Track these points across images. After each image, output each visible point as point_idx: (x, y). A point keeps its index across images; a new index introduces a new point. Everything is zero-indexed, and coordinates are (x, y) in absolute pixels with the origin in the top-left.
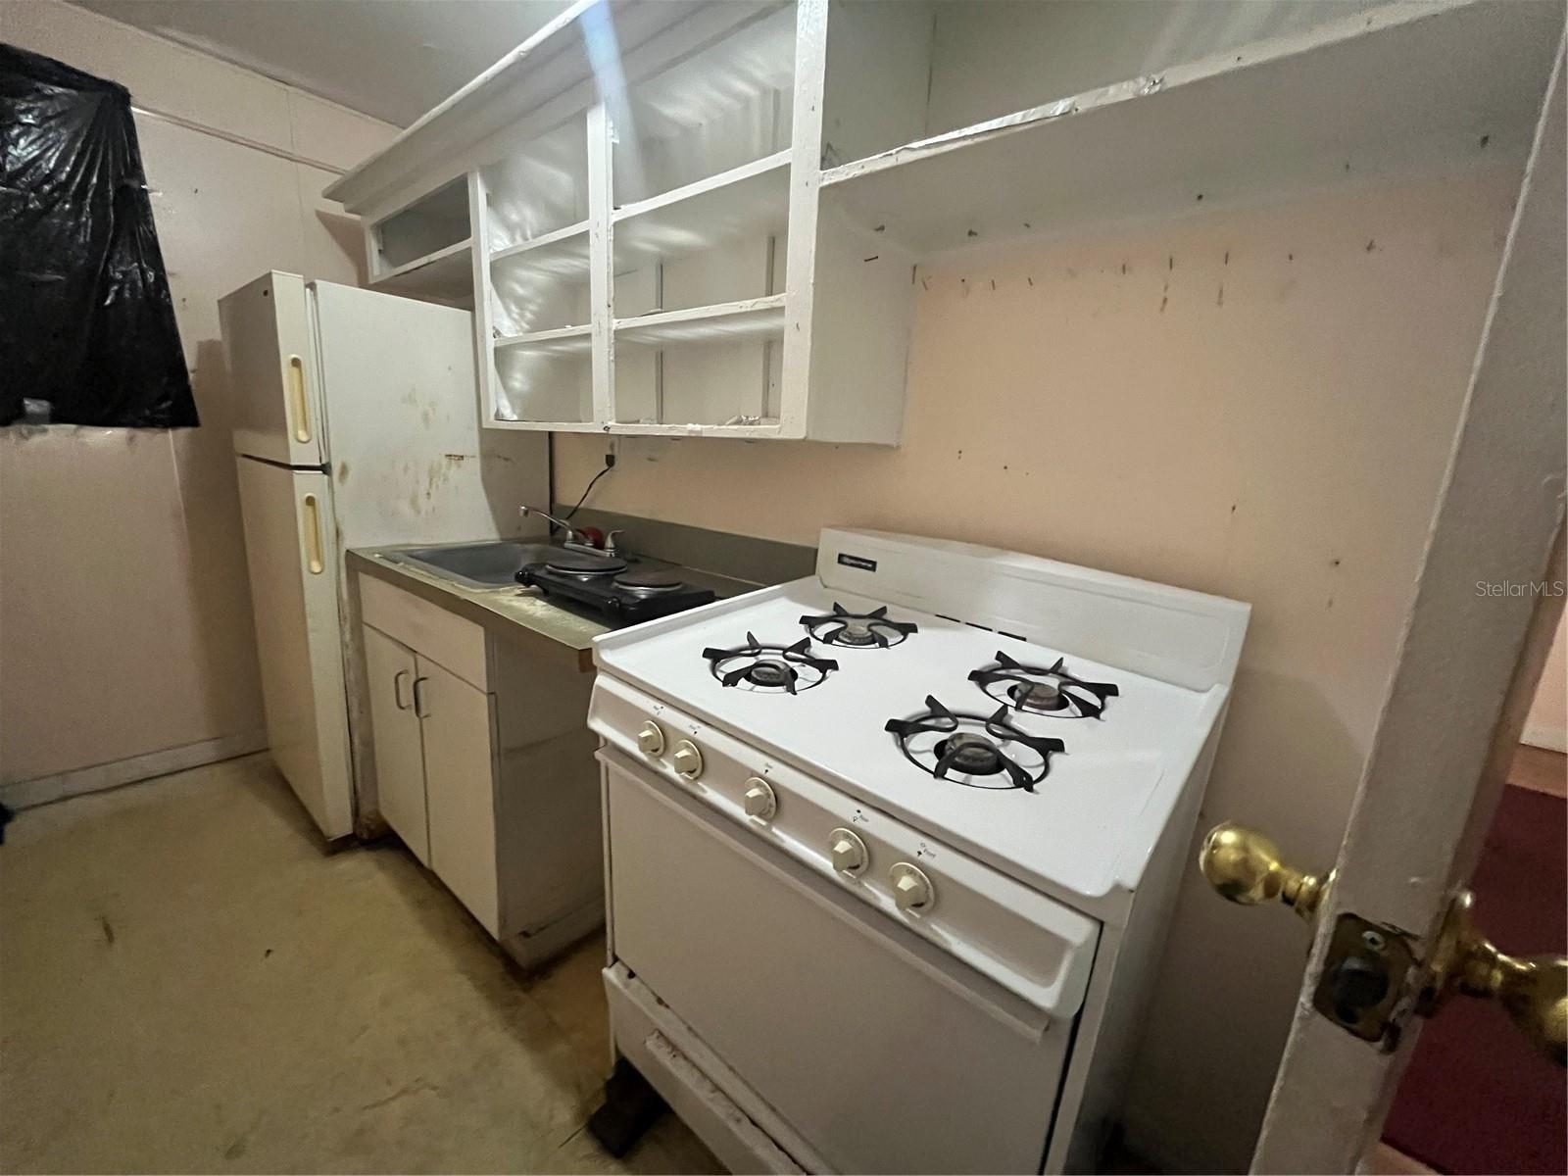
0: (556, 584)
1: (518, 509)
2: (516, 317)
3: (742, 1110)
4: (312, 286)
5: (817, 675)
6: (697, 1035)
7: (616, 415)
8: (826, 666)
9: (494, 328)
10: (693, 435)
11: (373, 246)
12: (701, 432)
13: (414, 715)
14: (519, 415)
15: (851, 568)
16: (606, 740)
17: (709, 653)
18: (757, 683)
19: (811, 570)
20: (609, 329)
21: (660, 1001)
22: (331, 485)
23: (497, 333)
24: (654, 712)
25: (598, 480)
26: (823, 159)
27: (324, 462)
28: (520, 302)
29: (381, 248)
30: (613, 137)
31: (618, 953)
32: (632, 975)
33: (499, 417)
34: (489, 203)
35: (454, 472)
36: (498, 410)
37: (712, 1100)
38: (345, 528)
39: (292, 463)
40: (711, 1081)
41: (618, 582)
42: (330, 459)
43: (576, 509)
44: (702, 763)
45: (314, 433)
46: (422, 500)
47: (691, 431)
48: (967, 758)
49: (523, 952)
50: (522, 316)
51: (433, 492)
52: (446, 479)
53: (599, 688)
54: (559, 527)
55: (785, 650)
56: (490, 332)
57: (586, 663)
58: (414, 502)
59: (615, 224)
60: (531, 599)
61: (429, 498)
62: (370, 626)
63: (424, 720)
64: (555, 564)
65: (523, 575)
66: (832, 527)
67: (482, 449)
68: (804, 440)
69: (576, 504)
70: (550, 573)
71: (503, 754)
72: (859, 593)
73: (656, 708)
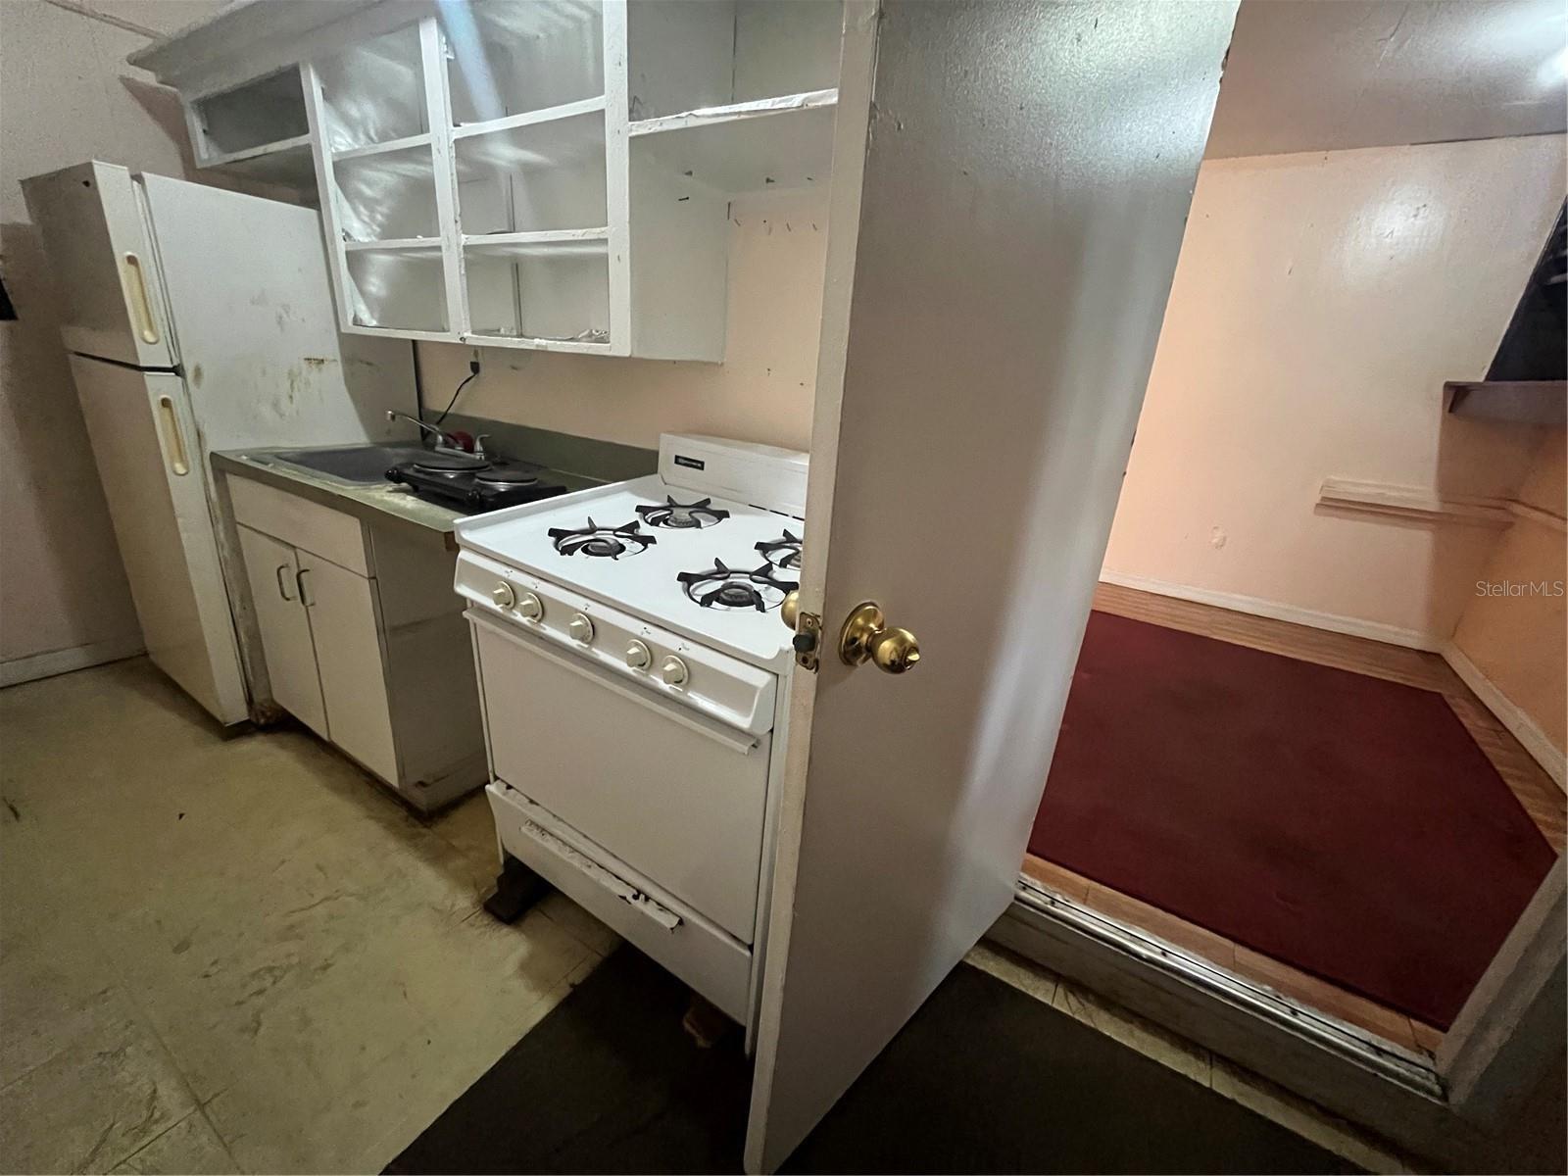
0: (423, 481)
1: (385, 414)
2: (367, 219)
3: (591, 860)
4: (137, 178)
5: (639, 546)
6: (560, 820)
7: (472, 326)
8: (647, 541)
9: (343, 230)
10: (540, 348)
11: (196, 125)
12: (546, 347)
13: (301, 604)
14: (379, 321)
15: (684, 467)
16: (472, 602)
17: (552, 532)
18: (592, 554)
19: (654, 470)
20: (458, 245)
21: (532, 802)
22: (185, 385)
23: (347, 236)
24: (506, 575)
25: (465, 386)
26: (631, 111)
27: (175, 364)
28: (370, 204)
29: (206, 128)
30: (447, 52)
31: (498, 774)
32: (509, 787)
33: (357, 322)
34: (326, 97)
35: (313, 375)
36: (355, 316)
37: (572, 857)
38: (205, 429)
39: (142, 364)
40: (570, 846)
41: (479, 478)
42: (181, 360)
43: (445, 414)
44: (542, 610)
45: (161, 335)
46: (284, 402)
47: (537, 346)
48: (731, 596)
49: (421, 799)
50: (373, 219)
51: (296, 395)
52: (308, 383)
53: (461, 559)
54: (429, 432)
55: (615, 531)
56: (339, 236)
57: (451, 544)
58: (276, 405)
59: (455, 141)
60: (402, 495)
61: (292, 402)
62: (242, 525)
63: (309, 608)
64: (422, 463)
65: (393, 473)
66: (669, 432)
67: (342, 354)
68: (630, 357)
69: (445, 410)
70: (418, 471)
71: (389, 632)
72: (687, 487)
73: (507, 572)
